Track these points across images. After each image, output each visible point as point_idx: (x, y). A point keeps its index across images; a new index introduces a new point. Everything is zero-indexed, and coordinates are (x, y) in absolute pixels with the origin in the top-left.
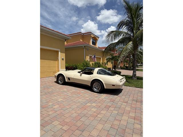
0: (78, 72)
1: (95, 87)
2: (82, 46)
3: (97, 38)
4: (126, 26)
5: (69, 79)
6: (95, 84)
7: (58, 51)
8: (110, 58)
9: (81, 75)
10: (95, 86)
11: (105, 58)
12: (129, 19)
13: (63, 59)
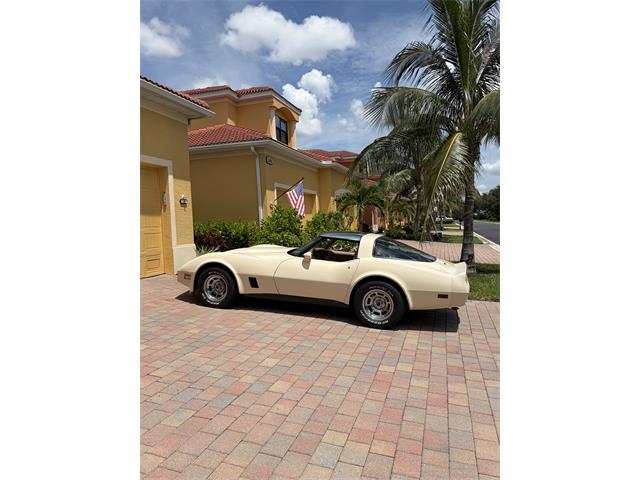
0: (289, 253)
1: (370, 308)
2: (247, 148)
3: (294, 114)
4: (433, 68)
5: (253, 282)
6: (368, 295)
7: (166, 168)
8: (352, 197)
9: (306, 264)
10: (369, 302)
11: (332, 198)
12: (444, 45)
13: (183, 203)
